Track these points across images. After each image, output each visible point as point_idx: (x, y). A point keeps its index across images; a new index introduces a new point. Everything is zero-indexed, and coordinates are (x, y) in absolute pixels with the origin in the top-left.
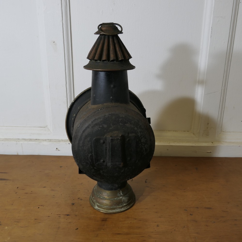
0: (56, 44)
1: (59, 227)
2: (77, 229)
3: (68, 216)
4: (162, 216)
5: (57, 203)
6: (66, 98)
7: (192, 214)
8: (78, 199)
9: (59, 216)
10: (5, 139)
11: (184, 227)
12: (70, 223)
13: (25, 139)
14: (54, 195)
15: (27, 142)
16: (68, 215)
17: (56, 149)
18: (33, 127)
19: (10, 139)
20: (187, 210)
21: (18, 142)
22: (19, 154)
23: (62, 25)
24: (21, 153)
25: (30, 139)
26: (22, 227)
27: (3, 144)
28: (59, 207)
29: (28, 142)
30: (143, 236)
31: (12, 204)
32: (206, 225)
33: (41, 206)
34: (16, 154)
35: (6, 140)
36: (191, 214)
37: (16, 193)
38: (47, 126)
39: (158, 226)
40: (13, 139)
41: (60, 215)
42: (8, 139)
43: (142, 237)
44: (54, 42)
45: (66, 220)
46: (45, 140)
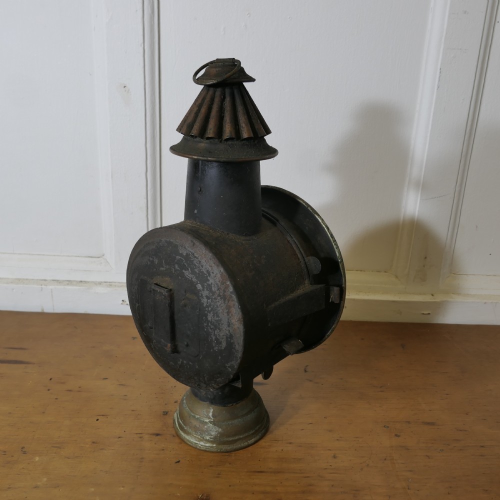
0: (129, 90)
1: (142, 458)
2: (179, 462)
3: (159, 437)
4: (341, 437)
5: (133, 411)
6: (146, 200)
7: (398, 434)
8: (175, 402)
9: (141, 437)
10: (16, 279)
11: (385, 459)
12: (163, 450)
13: (58, 281)
14: (126, 396)
15: (63, 287)
16: (157, 435)
17: (122, 302)
18: (76, 256)
19: (27, 279)
20: (388, 427)
21: (43, 286)
22: (46, 311)
23: (142, 53)
24: (48, 309)
25: (68, 281)
26: (68, 458)
27: (13, 290)
28: (138, 419)
29: (65, 287)
30: (308, 477)
31: (43, 413)
32: (427, 456)
33: (103, 415)
34: (39, 310)
35: (19, 281)
36: (396, 435)
37: (49, 390)
38: (103, 255)
39: (335, 457)
40: (33, 280)
41: (141, 434)
42: (24, 279)
43: (306, 477)
44: (125, 87)
45: (155, 443)
46: (100, 283)
